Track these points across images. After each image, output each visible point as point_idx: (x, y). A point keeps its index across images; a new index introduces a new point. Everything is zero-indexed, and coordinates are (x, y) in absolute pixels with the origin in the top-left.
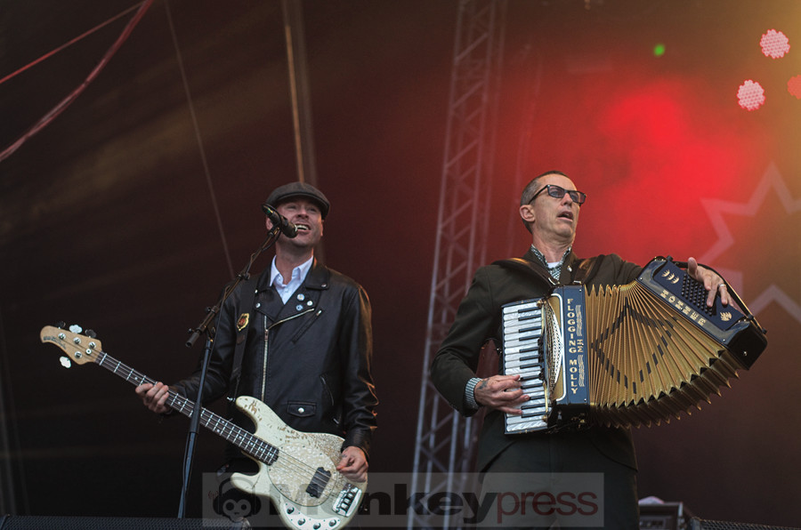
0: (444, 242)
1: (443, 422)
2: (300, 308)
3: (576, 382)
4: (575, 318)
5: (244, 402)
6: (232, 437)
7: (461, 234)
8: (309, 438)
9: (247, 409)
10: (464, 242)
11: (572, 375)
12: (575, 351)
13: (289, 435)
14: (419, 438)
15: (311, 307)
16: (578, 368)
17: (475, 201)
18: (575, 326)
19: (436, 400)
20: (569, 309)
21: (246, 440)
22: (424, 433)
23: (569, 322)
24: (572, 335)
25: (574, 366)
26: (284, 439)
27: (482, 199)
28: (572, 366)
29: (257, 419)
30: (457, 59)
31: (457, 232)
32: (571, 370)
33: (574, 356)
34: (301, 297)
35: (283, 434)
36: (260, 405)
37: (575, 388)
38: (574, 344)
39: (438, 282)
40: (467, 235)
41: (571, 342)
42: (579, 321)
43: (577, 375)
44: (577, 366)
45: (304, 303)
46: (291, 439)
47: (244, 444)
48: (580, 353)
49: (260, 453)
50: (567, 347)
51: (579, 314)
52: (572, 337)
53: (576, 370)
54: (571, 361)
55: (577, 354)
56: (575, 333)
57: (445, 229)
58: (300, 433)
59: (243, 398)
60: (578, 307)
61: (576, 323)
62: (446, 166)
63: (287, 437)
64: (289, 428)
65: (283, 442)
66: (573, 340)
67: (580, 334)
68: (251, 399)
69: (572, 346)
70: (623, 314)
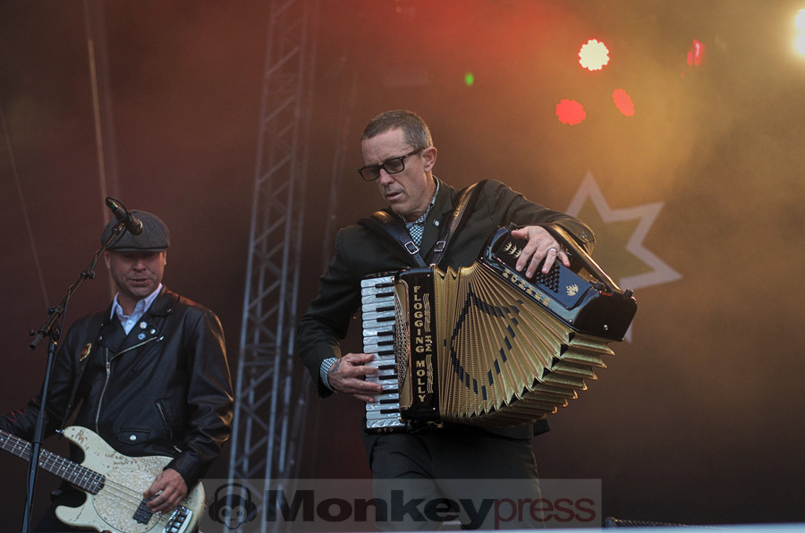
0: (257, 260)
1: (257, 446)
2: (142, 336)
3: (424, 388)
4: (423, 310)
5: (71, 432)
6: (55, 469)
7: (274, 251)
8: (139, 463)
9: (73, 439)
10: (277, 260)
11: (419, 380)
12: (422, 350)
13: (118, 461)
14: (232, 463)
15: (154, 335)
16: (426, 371)
17: (288, 218)
18: (423, 319)
19: (249, 423)
20: (416, 299)
21: (70, 470)
22: (237, 458)
23: (416, 315)
24: (419, 330)
25: (422, 368)
26: (112, 465)
27: (295, 217)
28: (419, 368)
29: (84, 448)
30: (268, 73)
31: (269, 250)
32: (418, 373)
33: (422, 356)
34: (144, 325)
35: (110, 461)
36: (88, 432)
37: (422, 395)
38: (421, 342)
39: (250, 301)
40: (280, 252)
41: (418, 339)
42: (427, 313)
43: (424, 379)
44: (425, 369)
45: (147, 331)
46: (119, 465)
47: (67, 475)
48: (428, 353)
49: (84, 482)
50: (414, 345)
51: (427, 304)
52: (419, 334)
53: (423, 374)
54: (418, 362)
55: (425, 353)
56: (422, 328)
57: (258, 247)
58: (129, 458)
59: (70, 428)
60: (426, 296)
61: (424, 316)
62: (258, 182)
63: (115, 463)
64: (118, 454)
65: (111, 469)
66: (420, 337)
67: (428, 329)
68: (78, 429)
69: (419, 344)
70: (468, 303)
